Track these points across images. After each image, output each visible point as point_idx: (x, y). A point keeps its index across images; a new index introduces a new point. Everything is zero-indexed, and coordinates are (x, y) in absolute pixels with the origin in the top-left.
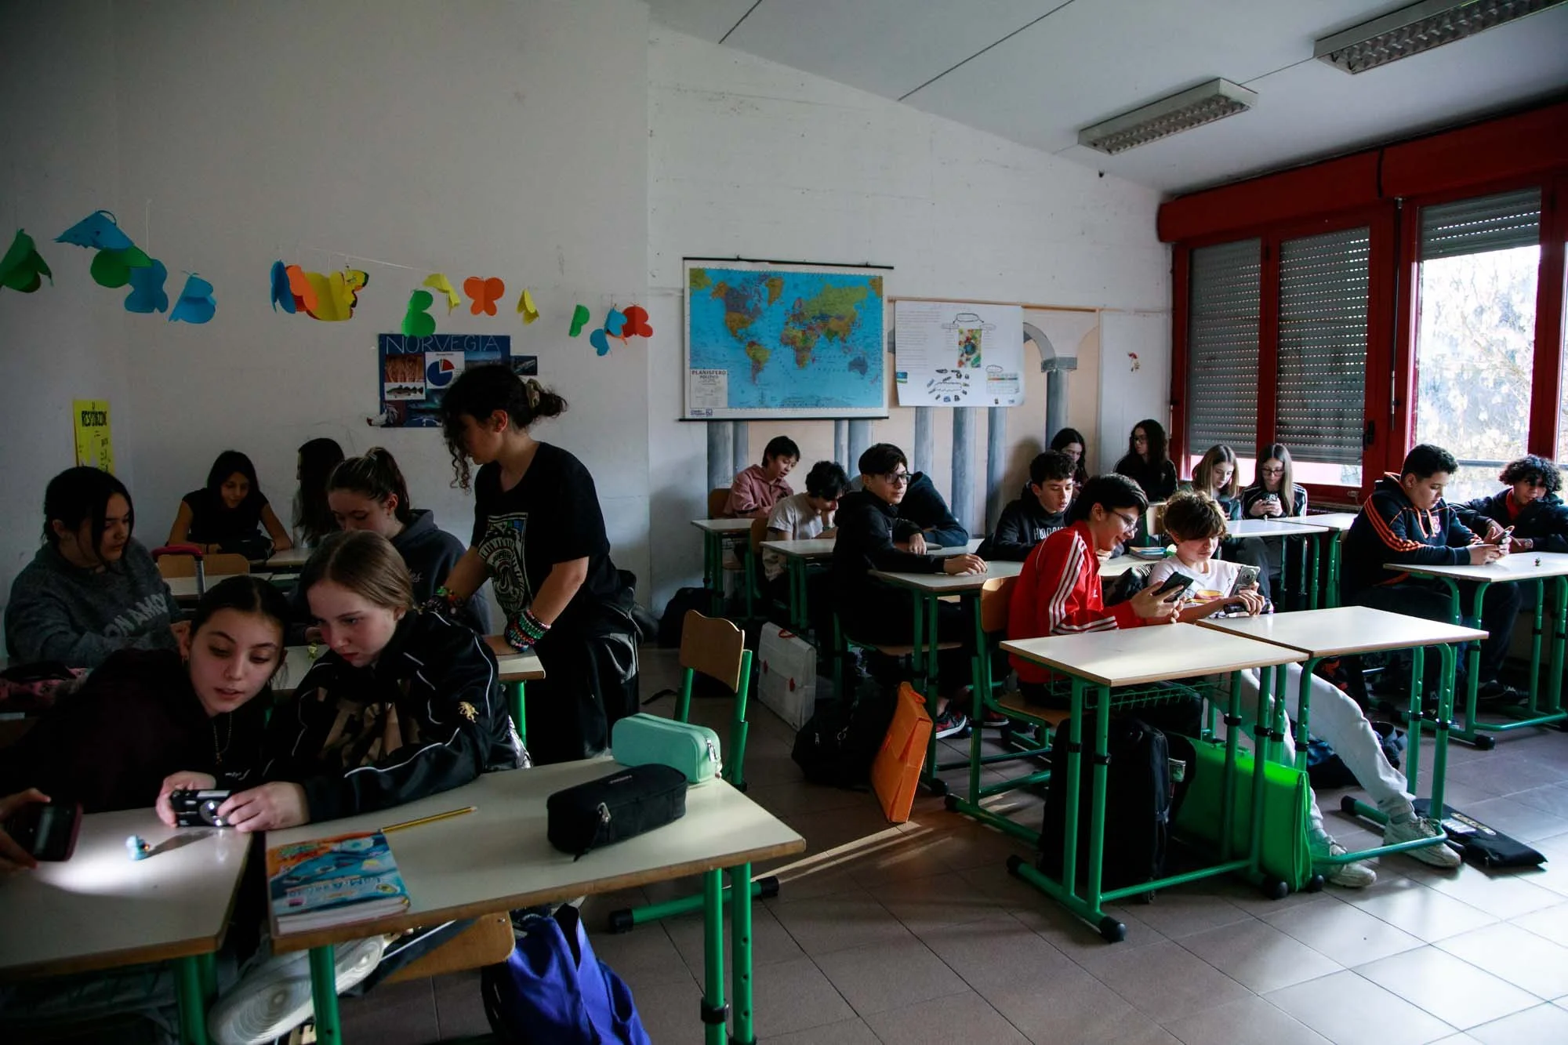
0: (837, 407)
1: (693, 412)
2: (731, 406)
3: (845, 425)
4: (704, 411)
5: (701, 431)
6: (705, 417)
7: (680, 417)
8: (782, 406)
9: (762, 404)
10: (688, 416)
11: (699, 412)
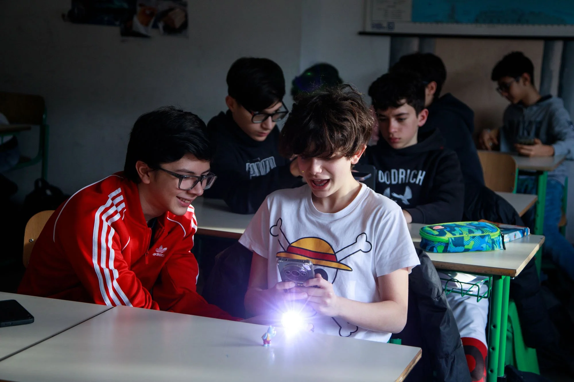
0: (546, 24)
1: (374, 26)
2: (416, 18)
3: (558, 47)
4: (385, 25)
5: (384, 44)
6: (386, 31)
7: (360, 29)
8: (477, 21)
9: (452, 18)
10: (369, 29)
11: (379, 26)
